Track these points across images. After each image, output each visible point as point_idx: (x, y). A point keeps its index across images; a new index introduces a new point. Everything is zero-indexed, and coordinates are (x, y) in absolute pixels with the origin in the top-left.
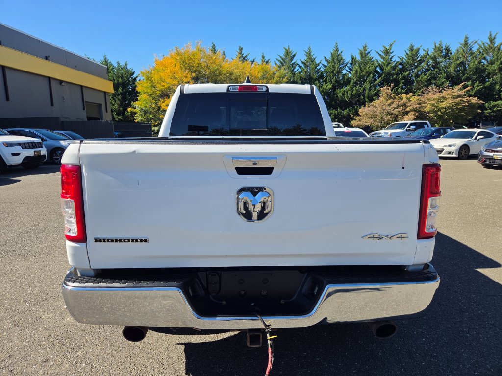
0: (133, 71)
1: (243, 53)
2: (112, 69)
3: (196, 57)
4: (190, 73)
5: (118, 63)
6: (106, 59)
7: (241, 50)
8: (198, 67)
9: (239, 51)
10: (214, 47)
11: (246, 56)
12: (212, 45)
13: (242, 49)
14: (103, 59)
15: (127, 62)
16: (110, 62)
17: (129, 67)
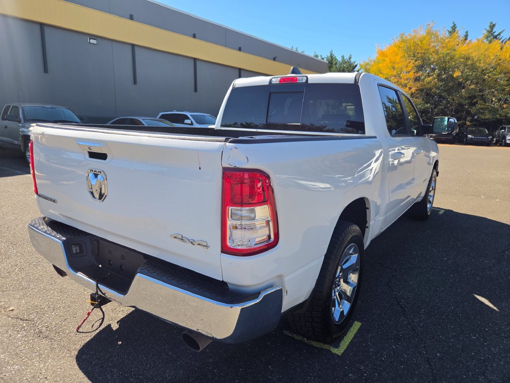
0: (356, 64)
1: (494, 31)
2: (336, 64)
3: (424, 42)
4: (413, 61)
5: (343, 57)
6: (332, 54)
7: (492, 26)
8: (424, 53)
9: (488, 28)
10: (454, 28)
11: (499, 34)
12: (453, 25)
13: (494, 25)
14: (329, 55)
15: (351, 55)
16: (335, 57)
17: (352, 60)
